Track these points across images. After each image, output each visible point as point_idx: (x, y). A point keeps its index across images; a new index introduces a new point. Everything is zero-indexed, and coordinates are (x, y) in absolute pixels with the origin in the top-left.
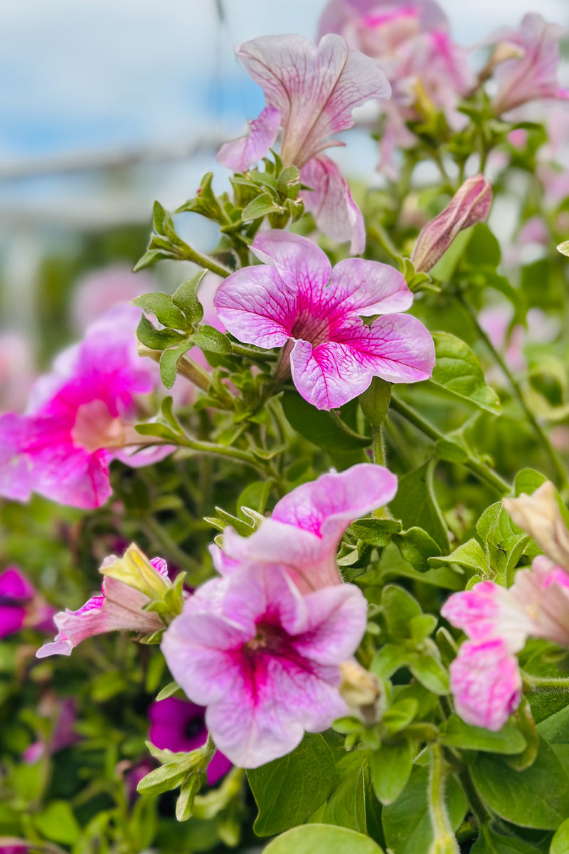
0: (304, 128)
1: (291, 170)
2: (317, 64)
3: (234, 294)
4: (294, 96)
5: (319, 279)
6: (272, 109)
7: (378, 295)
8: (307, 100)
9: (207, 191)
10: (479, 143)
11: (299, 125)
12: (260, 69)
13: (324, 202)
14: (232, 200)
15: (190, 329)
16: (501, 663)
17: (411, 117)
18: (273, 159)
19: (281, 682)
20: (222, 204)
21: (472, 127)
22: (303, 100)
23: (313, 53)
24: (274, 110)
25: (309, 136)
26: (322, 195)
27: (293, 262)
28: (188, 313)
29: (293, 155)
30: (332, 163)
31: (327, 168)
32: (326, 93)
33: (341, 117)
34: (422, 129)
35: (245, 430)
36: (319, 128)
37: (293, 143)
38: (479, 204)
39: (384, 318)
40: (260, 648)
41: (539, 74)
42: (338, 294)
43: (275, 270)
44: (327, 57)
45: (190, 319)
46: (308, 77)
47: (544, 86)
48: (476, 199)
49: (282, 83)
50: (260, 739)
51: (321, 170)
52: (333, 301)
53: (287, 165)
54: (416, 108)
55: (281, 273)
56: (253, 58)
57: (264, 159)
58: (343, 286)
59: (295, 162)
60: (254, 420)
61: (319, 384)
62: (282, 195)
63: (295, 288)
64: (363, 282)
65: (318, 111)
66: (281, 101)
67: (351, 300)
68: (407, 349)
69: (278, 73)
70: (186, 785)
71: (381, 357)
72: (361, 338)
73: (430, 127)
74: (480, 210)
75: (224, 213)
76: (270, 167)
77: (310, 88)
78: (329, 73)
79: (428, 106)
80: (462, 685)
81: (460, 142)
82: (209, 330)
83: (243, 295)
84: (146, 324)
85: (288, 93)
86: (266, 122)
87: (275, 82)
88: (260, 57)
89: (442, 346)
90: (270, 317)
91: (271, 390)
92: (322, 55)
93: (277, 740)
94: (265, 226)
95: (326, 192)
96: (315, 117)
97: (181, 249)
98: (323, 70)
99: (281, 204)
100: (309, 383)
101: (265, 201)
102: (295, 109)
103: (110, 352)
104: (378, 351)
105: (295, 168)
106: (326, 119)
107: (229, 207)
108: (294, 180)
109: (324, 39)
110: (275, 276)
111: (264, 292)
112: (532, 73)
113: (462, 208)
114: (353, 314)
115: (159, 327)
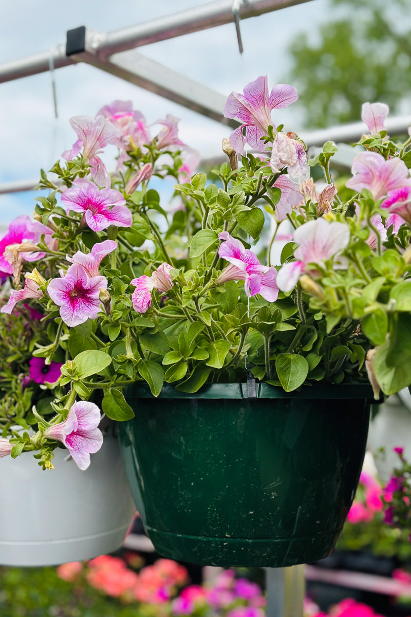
0: (91, 146)
1: (86, 159)
2: (96, 125)
3: (67, 196)
4: (87, 136)
5: (95, 195)
6: (80, 140)
7: (114, 201)
8: (92, 137)
9: (58, 165)
10: (151, 159)
11: (89, 146)
12: (76, 127)
13: (97, 174)
14: (66, 169)
15: (52, 208)
16: (146, 293)
17: (128, 149)
18: (80, 156)
19: (81, 304)
20: (63, 171)
21: (150, 153)
22: (90, 137)
23: (94, 122)
24: (81, 140)
25: (93, 149)
26: (96, 171)
27: (86, 188)
28: (52, 203)
29: (87, 155)
30: (99, 159)
31: (98, 161)
32: (98, 135)
33: (103, 143)
34: (131, 153)
35: (69, 246)
36: (95, 147)
37: (87, 151)
38: (148, 173)
39: (116, 207)
40: (75, 296)
41: (172, 135)
42: (101, 200)
43: (81, 189)
44: (98, 123)
45: (52, 204)
46: (92, 130)
47: (174, 139)
48: (147, 171)
49: (83, 131)
50: (75, 319)
51: (96, 162)
52: (99, 202)
53: (84, 158)
54: (130, 146)
55: (83, 190)
56: (74, 123)
57: (77, 156)
58: (102, 198)
59: (88, 157)
60: (72, 241)
61: (95, 224)
62: (83, 167)
63: (87, 196)
64: (109, 196)
65: (95, 141)
66: (83, 138)
67: (105, 202)
68: (123, 217)
69: (82, 128)
70: (48, 355)
71: (115, 220)
72: (108, 214)
73: (135, 153)
74: (148, 175)
75: (64, 173)
76: (79, 159)
77: (93, 133)
78: (99, 128)
79: (134, 145)
80: (135, 300)
81: (145, 158)
82: (59, 208)
83: (70, 196)
84: (38, 206)
85: (86, 135)
86: (78, 144)
87: (81, 131)
88: (76, 122)
89: (135, 219)
90: (79, 204)
91: (78, 232)
92: (97, 122)
93: (81, 319)
94: (78, 177)
95: (98, 170)
96: (94, 143)
97: (49, 184)
98: (97, 127)
99: (83, 169)
100: (91, 223)
101: (77, 168)
102: (87, 140)
103: (19, 227)
104: (114, 218)
105: (88, 159)
106: (98, 144)
107: (65, 171)
108: (87, 162)
109: (98, 118)
110: (81, 191)
111: (77, 196)
112: (170, 135)
113: (142, 174)
114: (106, 206)
115: (42, 207)
